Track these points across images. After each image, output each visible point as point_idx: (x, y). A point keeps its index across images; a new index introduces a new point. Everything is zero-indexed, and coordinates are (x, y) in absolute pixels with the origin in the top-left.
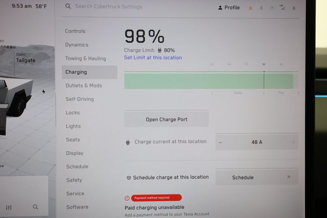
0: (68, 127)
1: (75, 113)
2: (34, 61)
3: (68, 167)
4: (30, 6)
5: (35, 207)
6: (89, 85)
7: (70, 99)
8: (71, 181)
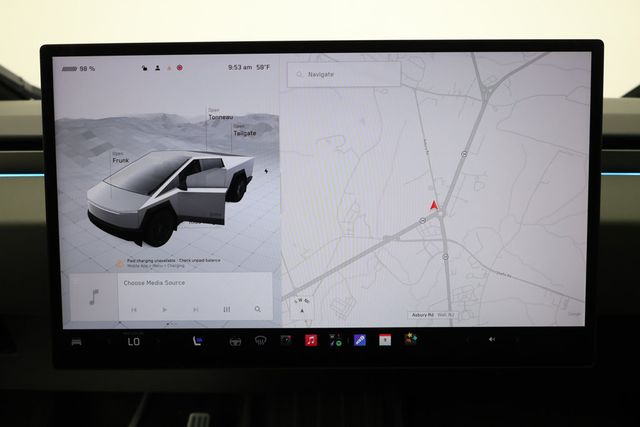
2: (255, 133)
4: (250, 67)
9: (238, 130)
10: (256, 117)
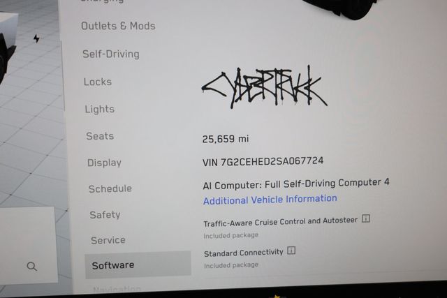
0: (89, 110)
1: (103, 82)
3: (93, 189)
5: (31, 266)
6: (128, 26)
8: (99, 216)
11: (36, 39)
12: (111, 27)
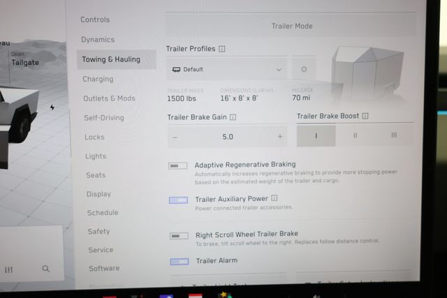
0: (88, 157)
1: (98, 138)
2: (37, 63)
6: (116, 98)
7: (91, 118)
8: (95, 232)
9: (17, 59)
10: (36, 44)
11: (52, 107)
12: (104, 99)
